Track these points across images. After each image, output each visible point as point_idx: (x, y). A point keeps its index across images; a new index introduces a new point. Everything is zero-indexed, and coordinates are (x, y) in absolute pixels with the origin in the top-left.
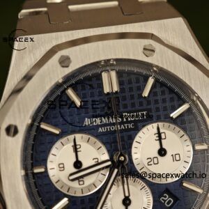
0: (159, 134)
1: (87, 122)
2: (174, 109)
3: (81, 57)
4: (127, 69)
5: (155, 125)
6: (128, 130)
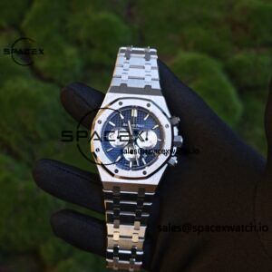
2: (154, 126)
4: (141, 110)
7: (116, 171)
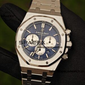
0: (50, 39)
3: (38, 19)
5: (50, 36)
6: (44, 36)
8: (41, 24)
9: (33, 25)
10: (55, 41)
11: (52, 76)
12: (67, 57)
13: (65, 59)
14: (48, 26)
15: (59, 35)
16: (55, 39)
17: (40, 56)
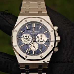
1: (29, 32)
2: (45, 32)
3: (29, 20)
4: (37, 23)
5: (41, 34)
6: (36, 34)
7: (26, 56)
8: (32, 24)
9: (25, 26)
10: (46, 37)
11: (47, 68)
12: (58, 50)
13: (56, 51)
14: (38, 25)
15: (49, 31)
16: (45, 36)
17: (34, 51)
